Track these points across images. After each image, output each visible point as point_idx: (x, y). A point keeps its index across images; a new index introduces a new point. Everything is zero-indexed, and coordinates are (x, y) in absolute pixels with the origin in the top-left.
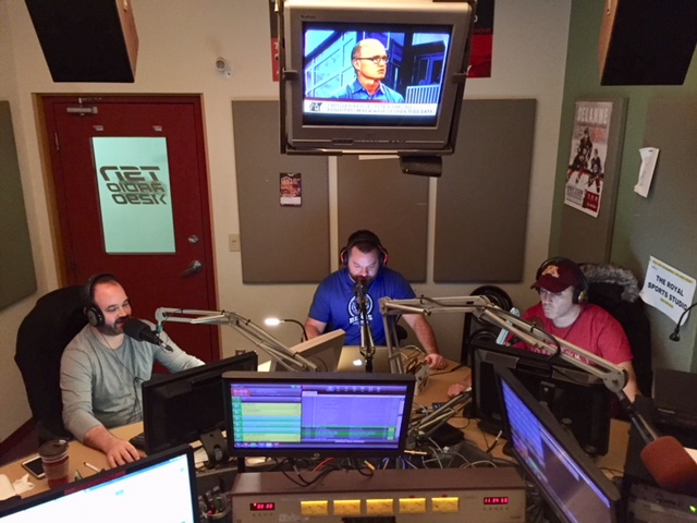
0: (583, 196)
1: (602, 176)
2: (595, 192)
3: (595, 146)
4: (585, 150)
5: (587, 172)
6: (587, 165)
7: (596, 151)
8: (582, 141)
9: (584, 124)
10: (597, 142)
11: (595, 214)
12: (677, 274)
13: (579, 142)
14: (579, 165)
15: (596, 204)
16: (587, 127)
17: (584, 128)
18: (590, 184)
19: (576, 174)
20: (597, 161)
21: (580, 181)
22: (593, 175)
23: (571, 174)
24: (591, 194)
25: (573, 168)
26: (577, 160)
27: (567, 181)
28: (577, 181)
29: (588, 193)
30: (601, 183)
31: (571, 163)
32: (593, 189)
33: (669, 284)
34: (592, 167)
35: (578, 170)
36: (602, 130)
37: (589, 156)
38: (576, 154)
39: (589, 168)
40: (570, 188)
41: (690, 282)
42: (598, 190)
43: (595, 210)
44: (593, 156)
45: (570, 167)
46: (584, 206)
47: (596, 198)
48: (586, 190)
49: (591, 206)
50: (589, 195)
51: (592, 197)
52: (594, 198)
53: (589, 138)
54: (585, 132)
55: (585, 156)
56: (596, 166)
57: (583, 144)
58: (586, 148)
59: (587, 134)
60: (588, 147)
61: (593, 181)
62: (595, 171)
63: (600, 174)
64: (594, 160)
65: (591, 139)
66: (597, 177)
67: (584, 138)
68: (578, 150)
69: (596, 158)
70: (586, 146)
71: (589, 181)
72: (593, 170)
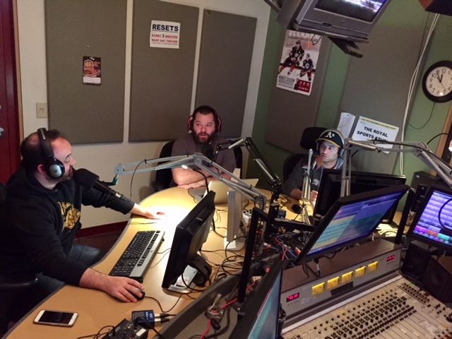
0: (295, 82)
1: (314, 71)
2: (307, 80)
3: (306, 52)
5: (300, 68)
6: (298, 63)
7: (308, 55)
8: (294, 48)
9: (295, 38)
10: (309, 49)
11: (308, 94)
12: (383, 125)
13: (291, 49)
14: (291, 63)
15: (309, 87)
16: (299, 40)
18: (301, 76)
19: (287, 69)
20: (310, 62)
21: (292, 74)
23: (282, 69)
24: (303, 81)
25: (285, 65)
26: (288, 61)
27: (279, 73)
28: (289, 73)
29: (299, 81)
30: (313, 75)
31: (283, 61)
33: (375, 131)
34: (304, 65)
35: (290, 66)
37: (301, 58)
38: (288, 57)
39: (301, 64)
40: (282, 78)
41: (394, 129)
42: (310, 79)
43: (308, 91)
44: (304, 58)
45: (281, 64)
46: (296, 88)
47: (308, 84)
48: (297, 79)
49: (303, 88)
50: (301, 82)
51: (304, 83)
52: (306, 84)
53: (300, 47)
54: (297, 43)
55: (297, 58)
56: (307, 64)
57: (294, 50)
58: (298, 53)
59: (299, 44)
60: (300, 52)
61: (304, 74)
62: (307, 68)
63: (312, 69)
64: (305, 61)
65: (302, 48)
66: (309, 71)
67: (296, 46)
68: (290, 54)
69: (307, 60)
70: (298, 51)
71: (301, 74)
72: (305, 67)
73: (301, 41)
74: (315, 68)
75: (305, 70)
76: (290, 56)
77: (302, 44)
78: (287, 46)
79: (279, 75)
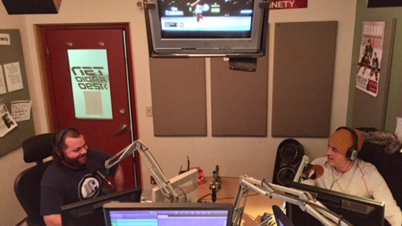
0: (367, 83)
1: (379, 70)
2: (374, 80)
4: (368, 53)
5: (370, 67)
6: (369, 63)
7: (375, 54)
8: (367, 47)
9: (368, 36)
11: (375, 95)
13: (365, 48)
14: (365, 63)
15: (376, 88)
16: (370, 38)
18: (371, 75)
19: (362, 69)
20: (376, 60)
21: (365, 73)
22: (373, 69)
23: (359, 68)
25: (361, 65)
26: (363, 59)
27: (357, 73)
28: (363, 73)
29: (370, 81)
30: (379, 74)
31: (360, 61)
34: (373, 64)
35: (364, 66)
36: (379, 40)
37: (371, 57)
39: (371, 64)
40: (359, 77)
42: (376, 79)
43: (375, 92)
45: (359, 64)
46: (368, 89)
47: (375, 84)
48: (369, 79)
49: (372, 89)
50: (371, 82)
51: (373, 83)
52: (374, 84)
53: (371, 45)
55: (368, 57)
56: (375, 63)
57: (367, 49)
58: (369, 51)
59: (369, 42)
60: (370, 51)
61: (373, 73)
62: (375, 67)
63: (378, 69)
64: (374, 59)
65: (372, 46)
66: (376, 70)
67: (368, 45)
68: (364, 52)
69: (375, 58)
70: (369, 50)
71: (371, 73)
72: (374, 66)
76: (364, 55)
79: (357, 75)
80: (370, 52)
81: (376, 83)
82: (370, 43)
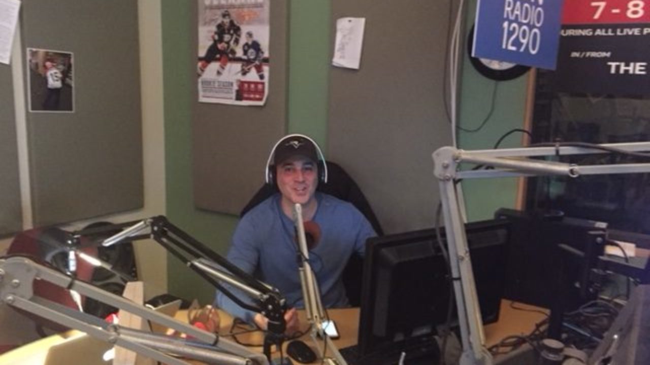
0: (235, 87)
1: (266, 61)
3: (244, 29)
4: (227, 37)
6: (233, 52)
7: (250, 35)
8: (220, 26)
9: (219, 7)
10: (249, 23)
11: (262, 103)
13: (214, 28)
14: (219, 54)
15: (262, 92)
16: (226, 10)
17: (219, 12)
18: (244, 73)
19: (214, 66)
20: (256, 46)
21: (225, 73)
22: (247, 63)
23: (204, 67)
24: (249, 83)
25: (208, 59)
26: (213, 50)
27: (199, 75)
29: (242, 84)
30: (266, 69)
31: (202, 53)
32: (253, 76)
34: (245, 53)
35: (218, 60)
36: (255, 10)
37: (237, 41)
38: (211, 43)
40: (207, 83)
42: (262, 77)
43: (260, 99)
44: (243, 40)
45: (201, 59)
46: (239, 97)
47: (260, 86)
49: (252, 96)
50: (246, 85)
51: (252, 86)
52: (256, 87)
53: (232, 22)
54: (224, 16)
55: (228, 43)
56: (251, 51)
57: (221, 30)
58: (229, 33)
59: (227, 17)
60: (232, 32)
61: (249, 69)
62: (252, 57)
63: (262, 58)
64: (247, 44)
65: (235, 22)
66: (257, 63)
67: (223, 22)
68: (213, 37)
69: (250, 43)
70: (229, 30)
71: (243, 70)
72: (248, 57)
73: (231, 11)
74: (266, 55)
75: (248, 62)
76: (216, 42)
77: (234, 16)
78: (205, 24)
79: (200, 80)
80: (232, 35)
81: (263, 84)
82: (230, 17)
